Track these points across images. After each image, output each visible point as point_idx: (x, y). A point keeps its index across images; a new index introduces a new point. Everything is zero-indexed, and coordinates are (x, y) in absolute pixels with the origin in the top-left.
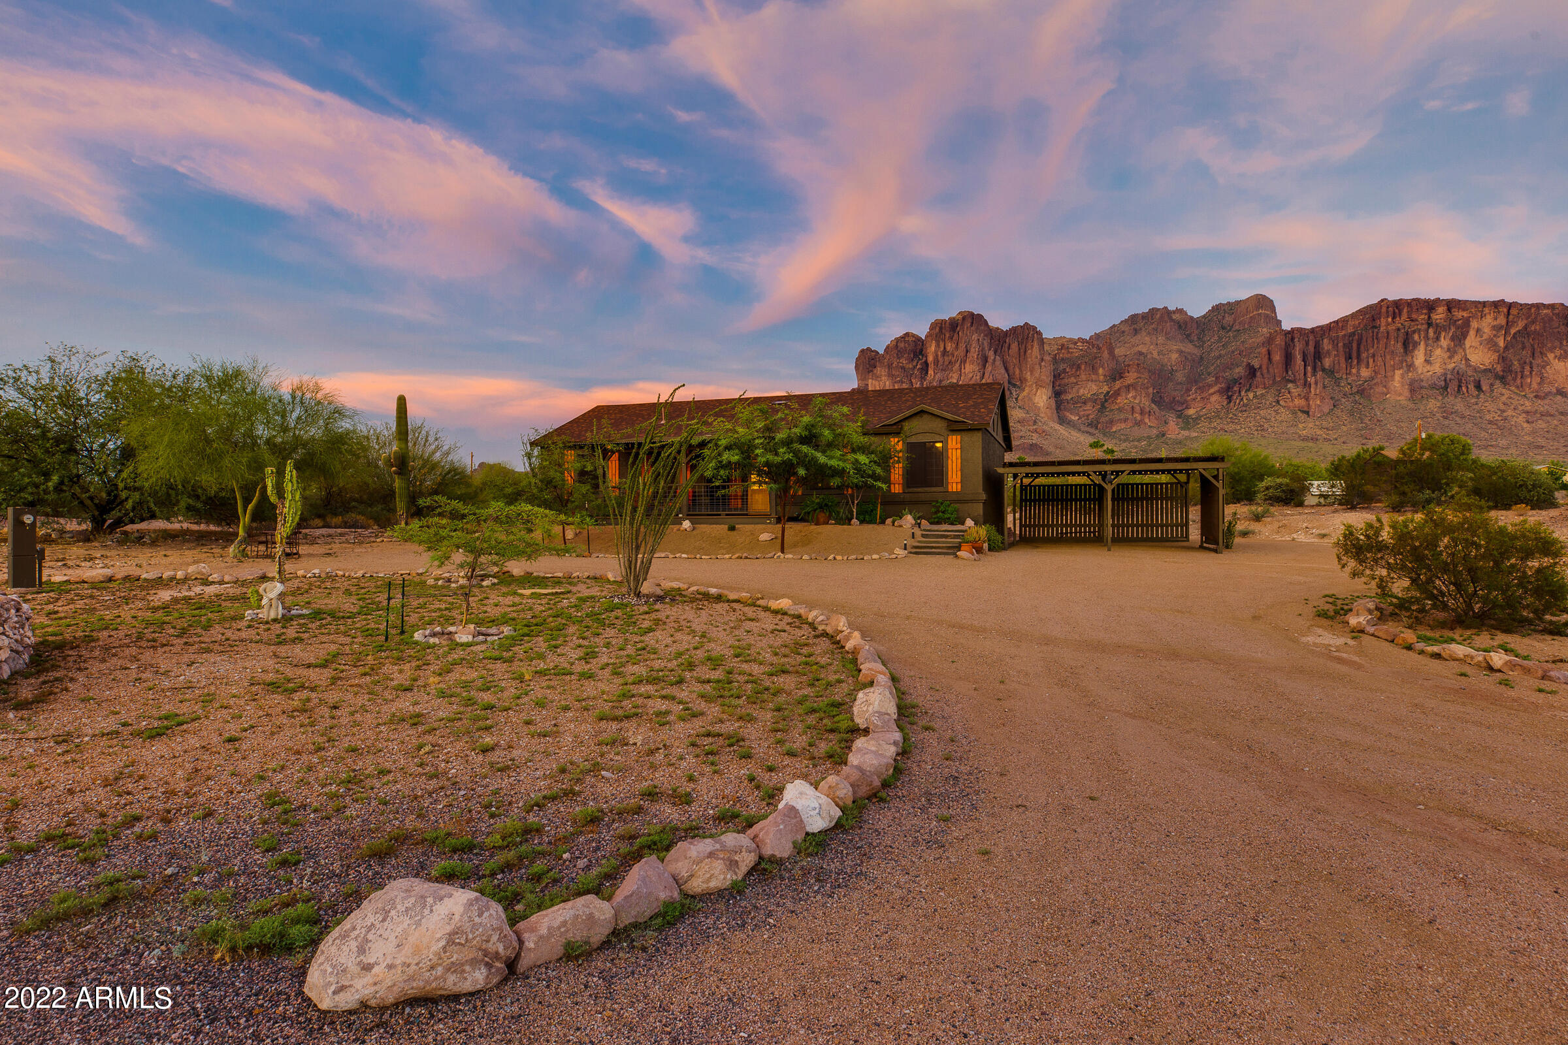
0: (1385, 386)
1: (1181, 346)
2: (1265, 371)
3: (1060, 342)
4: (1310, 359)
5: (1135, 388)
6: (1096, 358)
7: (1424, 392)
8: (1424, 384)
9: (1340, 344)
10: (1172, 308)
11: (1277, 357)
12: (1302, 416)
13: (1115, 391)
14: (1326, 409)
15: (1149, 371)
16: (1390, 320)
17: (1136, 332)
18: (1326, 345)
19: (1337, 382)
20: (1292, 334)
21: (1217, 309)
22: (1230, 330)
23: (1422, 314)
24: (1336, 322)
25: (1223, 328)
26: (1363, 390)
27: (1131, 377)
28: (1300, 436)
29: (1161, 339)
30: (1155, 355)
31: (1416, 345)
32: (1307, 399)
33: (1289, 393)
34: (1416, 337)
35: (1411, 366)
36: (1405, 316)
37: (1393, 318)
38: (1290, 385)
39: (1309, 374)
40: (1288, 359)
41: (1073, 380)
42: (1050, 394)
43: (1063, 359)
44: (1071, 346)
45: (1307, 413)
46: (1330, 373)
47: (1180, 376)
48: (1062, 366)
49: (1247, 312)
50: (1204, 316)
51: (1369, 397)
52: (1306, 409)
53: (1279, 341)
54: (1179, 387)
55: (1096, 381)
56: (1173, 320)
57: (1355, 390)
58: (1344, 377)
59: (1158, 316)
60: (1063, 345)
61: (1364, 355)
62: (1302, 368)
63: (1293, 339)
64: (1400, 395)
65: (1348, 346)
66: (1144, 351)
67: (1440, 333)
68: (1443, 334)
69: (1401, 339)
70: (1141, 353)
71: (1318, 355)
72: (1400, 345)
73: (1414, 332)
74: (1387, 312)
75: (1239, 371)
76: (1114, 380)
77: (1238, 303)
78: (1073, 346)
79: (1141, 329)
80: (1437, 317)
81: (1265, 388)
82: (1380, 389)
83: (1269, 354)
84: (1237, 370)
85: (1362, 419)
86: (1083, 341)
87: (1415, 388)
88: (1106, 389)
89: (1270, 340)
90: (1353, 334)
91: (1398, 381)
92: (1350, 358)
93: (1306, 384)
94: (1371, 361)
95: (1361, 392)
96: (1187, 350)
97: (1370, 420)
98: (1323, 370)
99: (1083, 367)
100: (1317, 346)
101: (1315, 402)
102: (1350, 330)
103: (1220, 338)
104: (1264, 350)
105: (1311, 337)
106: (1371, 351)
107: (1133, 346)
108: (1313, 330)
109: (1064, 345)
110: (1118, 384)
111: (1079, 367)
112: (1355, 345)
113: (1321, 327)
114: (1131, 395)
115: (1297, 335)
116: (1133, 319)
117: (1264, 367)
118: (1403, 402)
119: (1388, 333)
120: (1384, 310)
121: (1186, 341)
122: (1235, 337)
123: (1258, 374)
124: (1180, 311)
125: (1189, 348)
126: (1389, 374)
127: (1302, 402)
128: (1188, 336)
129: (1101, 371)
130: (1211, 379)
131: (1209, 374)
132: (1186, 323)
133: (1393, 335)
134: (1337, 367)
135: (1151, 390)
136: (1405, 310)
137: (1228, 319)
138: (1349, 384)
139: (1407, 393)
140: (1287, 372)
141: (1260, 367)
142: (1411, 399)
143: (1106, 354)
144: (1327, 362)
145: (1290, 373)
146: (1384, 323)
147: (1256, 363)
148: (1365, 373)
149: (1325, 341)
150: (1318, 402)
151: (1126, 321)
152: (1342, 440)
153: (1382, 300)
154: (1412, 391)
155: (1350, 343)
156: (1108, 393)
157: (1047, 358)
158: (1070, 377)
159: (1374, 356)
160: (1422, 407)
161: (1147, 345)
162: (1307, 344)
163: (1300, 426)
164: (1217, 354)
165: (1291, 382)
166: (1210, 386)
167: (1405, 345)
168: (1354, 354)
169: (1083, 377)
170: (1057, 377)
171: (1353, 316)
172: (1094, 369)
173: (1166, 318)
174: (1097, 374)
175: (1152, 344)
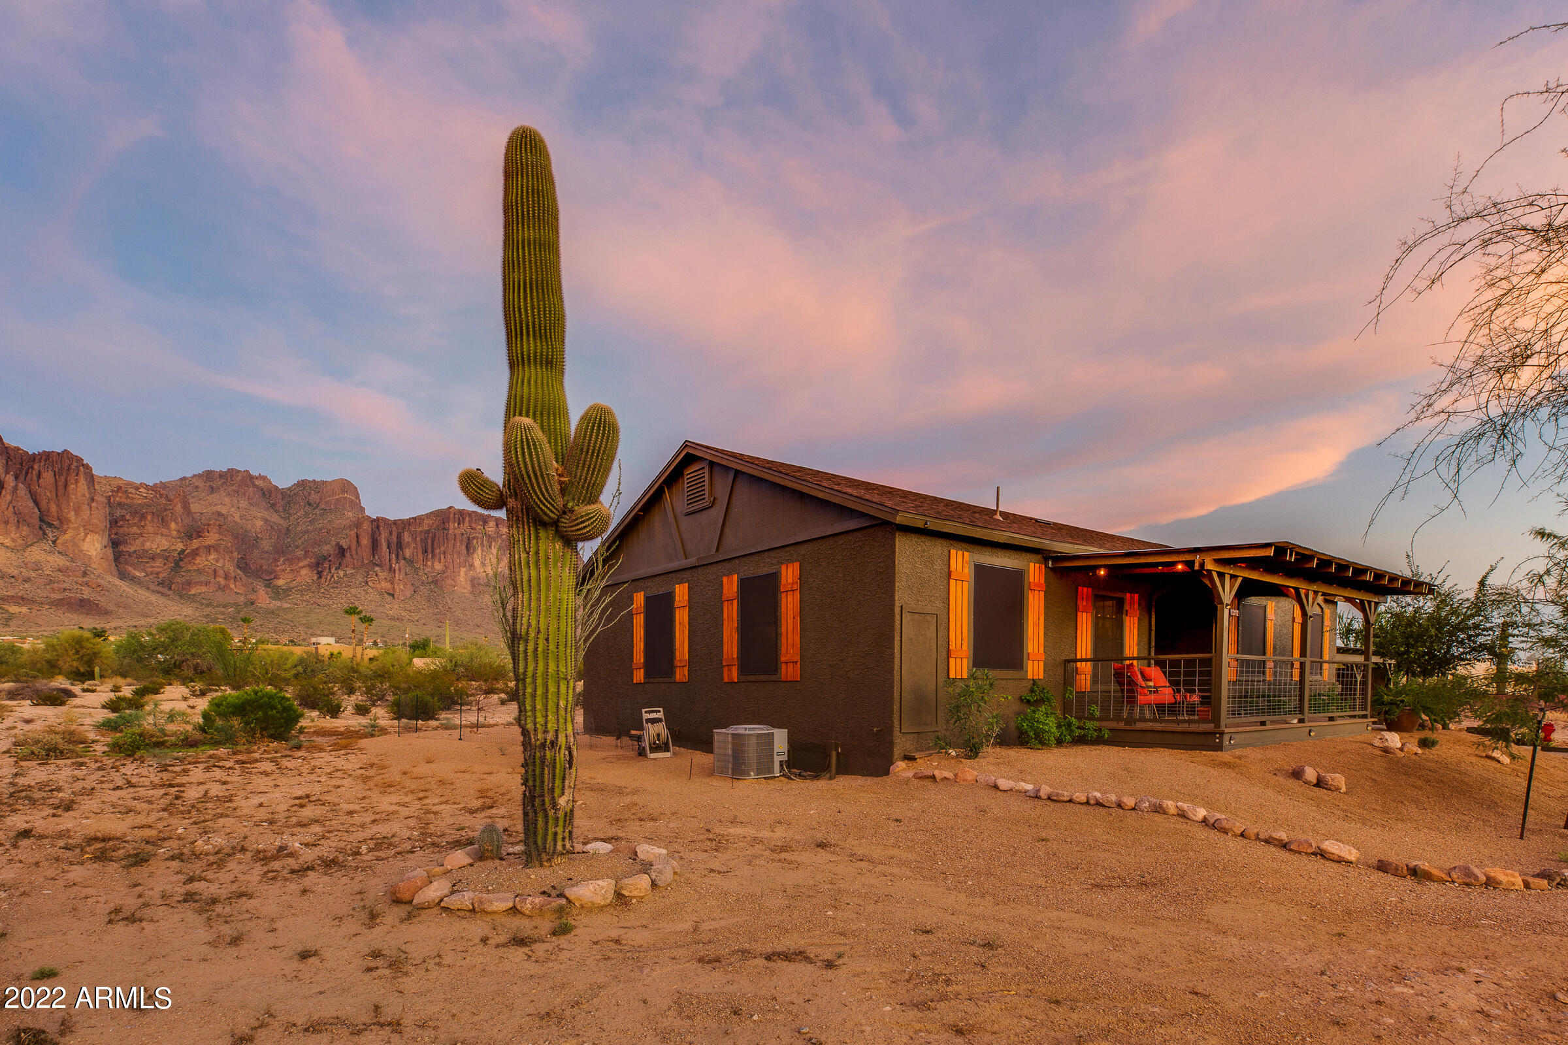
0: (453, 580)
1: (266, 514)
2: (354, 552)
3: (115, 483)
4: (394, 546)
5: (217, 551)
6: (166, 510)
7: (481, 588)
8: (481, 582)
9: (418, 539)
10: (254, 473)
11: (365, 541)
12: (389, 598)
13: (193, 551)
14: (408, 593)
15: (232, 535)
16: (456, 525)
17: (213, 490)
18: (407, 537)
19: (416, 570)
20: (377, 523)
21: (302, 484)
22: (317, 508)
23: (479, 525)
24: (415, 519)
25: (310, 504)
26: (437, 581)
27: (212, 538)
28: (387, 616)
29: (243, 503)
30: (237, 519)
31: (475, 550)
32: (392, 583)
33: (377, 575)
34: (475, 542)
35: (472, 565)
36: (467, 524)
37: (459, 524)
38: (377, 569)
39: (394, 561)
40: (375, 544)
41: (135, 529)
42: (105, 541)
43: (120, 504)
44: (130, 490)
45: (393, 595)
46: (410, 562)
47: (266, 545)
48: (119, 513)
49: (334, 494)
50: (289, 489)
51: (441, 587)
52: (391, 592)
53: (366, 526)
54: (265, 556)
55: (166, 536)
56: (255, 486)
57: (430, 580)
58: (422, 567)
59: (239, 478)
60: (119, 488)
61: (437, 551)
62: (387, 554)
63: (378, 527)
64: (465, 588)
65: (424, 541)
66: (224, 512)
67: (491, 543)
68: (493, 544)
69: (465, 543)
70: (220, 514)
71: (400, 545)
72: (464, 547)
73: (474, 538)
74: (454, 518)
75: (328, 549)
76: (190, 537)
77: (324, 482)
78: (134, 491)
79: (218, 488)
80: (490, 529)
81: (354, 568)
82: (450, 582)
83: (357, 537)
84: (326, 548)
85: (437, 605)
86: (147, 487)
87: (474, 583)
88: (180, 546)
89: (358, 524)
90: (428, 532)
91: (462, 576)
92: (426, 552)
93: (393, 571)
94: (442, 557)
95: (435, 582)
96: (272, 519)
97: (443, 607)
98: (405, 559)
99: (149, 517)
100: (399, 537)
101: (399, 587)
102: (426, 528)
103: (307, 514)
104: (353, 533)
105: (394, 528)
106: (443, 549)
107: (211, 504)
108: (395, 522)
109: (121, 488)
110: (195, 543)
111: (143, 517)
112: (430, 541)
113: (402, 521)
114: (212, 557)
115: (382, 524)
116: (209, 475)
117: (353, 548)
118: (467, 595)
119: (455, 535)
120: (452, 516)
121: (271, 510)
122: (322, 515)
123: (348, 554)
124: (264, 478)
125: (275, 518)
126: (456, 570)
127: (387, 585)
128: (273, 506)
129: (173, 525)
130: (300, 553)
131: (297, 547)
132: (270, 492)
133: (459, 538)
134: (416, 558)
135: (235, 555)
136: (467, 519)
137: (314, 497)
138: (426, 574)
139: (469, 588)
140: (374, 557)
141: (350, 548)
142: (472, 593)
143: (179, 508)
144: (408, 553)
145: (377, 557)
146: (452, 526)
147: (345, 545)
148: (438, 566)
149: (406, 533)
150: (402, 587)
151: (200, 476)
152: (423, 622)
153: (450, 507)
154: (473, 586)
155: (426, 539)
156: (183, 551)
157: (99, 498)
158: (130, 526)
159: (444, 553)
160: (480, 601)
161: (225, 504)
162: (391, 533)
163: (387, 606)
164: (304, 528)
165: (378, 565)
166: (299, 559)
167: (468, 548)
168: (430, 550)
169: (150, 528)
170: (114, 523)
171: (428, 516)
172: (164, 522)
173: (249, 483)
174: (169, 528)
175: (233, 506)
